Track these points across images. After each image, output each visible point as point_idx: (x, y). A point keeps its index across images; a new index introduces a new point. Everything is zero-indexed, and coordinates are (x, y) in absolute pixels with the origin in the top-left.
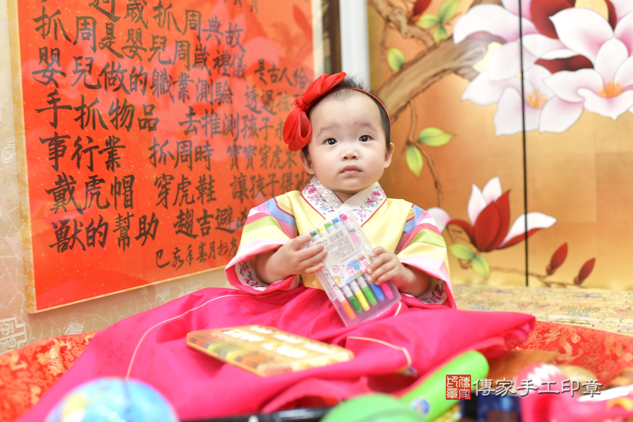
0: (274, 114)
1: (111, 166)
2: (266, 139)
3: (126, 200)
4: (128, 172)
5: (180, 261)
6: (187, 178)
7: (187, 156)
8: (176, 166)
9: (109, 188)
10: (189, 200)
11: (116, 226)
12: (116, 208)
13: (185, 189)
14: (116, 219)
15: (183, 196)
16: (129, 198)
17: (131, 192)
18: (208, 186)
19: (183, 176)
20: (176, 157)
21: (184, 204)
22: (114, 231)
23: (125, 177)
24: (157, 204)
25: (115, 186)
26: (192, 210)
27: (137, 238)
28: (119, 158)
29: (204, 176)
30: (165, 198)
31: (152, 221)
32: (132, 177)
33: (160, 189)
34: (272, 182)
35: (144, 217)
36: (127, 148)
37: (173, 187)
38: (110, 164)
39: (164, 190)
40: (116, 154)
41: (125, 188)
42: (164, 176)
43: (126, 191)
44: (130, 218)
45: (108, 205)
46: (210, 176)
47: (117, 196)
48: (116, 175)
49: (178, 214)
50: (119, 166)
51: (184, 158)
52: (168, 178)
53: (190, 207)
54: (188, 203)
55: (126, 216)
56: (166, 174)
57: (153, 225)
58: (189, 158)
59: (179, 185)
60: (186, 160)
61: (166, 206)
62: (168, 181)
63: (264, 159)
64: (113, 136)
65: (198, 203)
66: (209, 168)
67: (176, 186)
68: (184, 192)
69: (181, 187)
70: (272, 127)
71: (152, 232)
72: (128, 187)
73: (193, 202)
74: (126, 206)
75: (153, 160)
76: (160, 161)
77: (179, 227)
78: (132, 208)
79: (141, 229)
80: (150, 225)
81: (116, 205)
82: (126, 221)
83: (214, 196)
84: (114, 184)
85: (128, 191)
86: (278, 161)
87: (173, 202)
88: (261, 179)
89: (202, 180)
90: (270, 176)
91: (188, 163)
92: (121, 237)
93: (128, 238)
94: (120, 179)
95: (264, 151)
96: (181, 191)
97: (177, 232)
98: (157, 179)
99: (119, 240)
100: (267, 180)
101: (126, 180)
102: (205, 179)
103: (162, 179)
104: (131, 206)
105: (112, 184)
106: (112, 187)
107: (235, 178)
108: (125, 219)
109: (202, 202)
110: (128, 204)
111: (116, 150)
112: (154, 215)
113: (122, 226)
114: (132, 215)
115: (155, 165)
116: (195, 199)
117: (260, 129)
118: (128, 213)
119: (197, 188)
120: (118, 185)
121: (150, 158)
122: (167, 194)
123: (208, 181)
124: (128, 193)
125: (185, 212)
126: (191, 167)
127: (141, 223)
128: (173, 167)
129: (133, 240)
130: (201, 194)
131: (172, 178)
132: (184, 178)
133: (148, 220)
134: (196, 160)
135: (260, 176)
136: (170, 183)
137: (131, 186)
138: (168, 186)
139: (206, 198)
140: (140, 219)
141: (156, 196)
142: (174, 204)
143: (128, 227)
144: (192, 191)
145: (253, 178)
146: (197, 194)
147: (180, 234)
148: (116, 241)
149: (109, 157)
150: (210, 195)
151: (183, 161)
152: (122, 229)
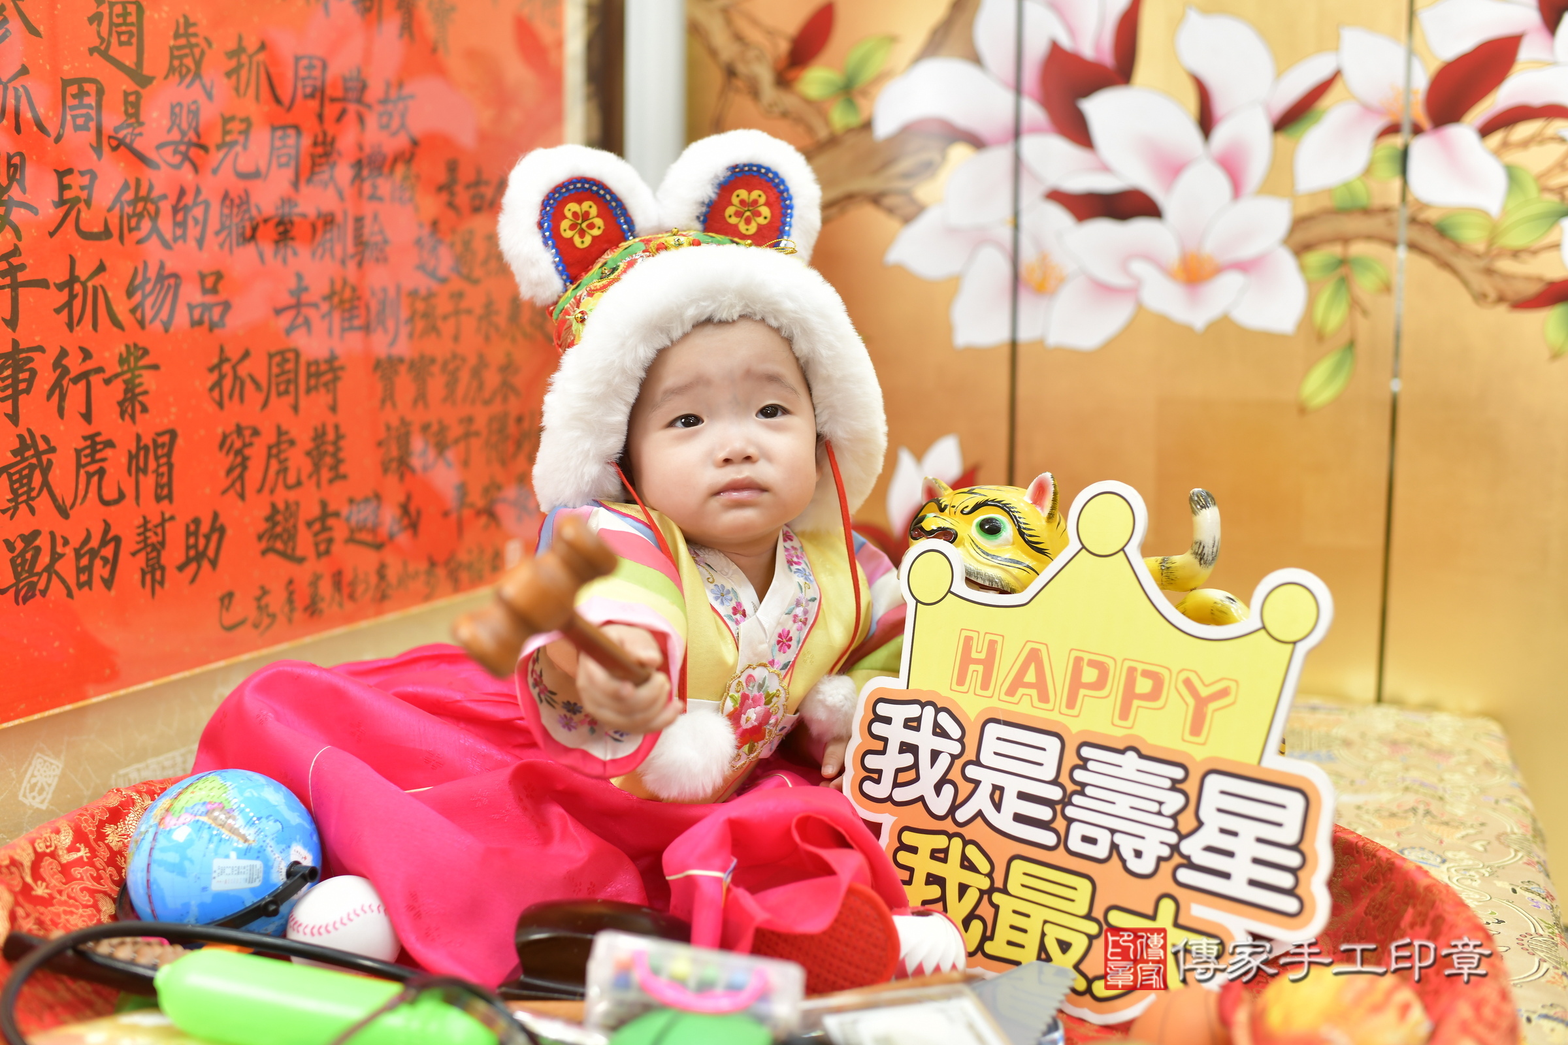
0: (475, 282)
1: (129, 410)
2: (456, 338)
3: (159, 486)
4: (165, 423)
5: (269, 615)
6: (286, 433)
7: (288, 382)
8: (265, 404)
9: (124, 460)
10: (292, 479)
11: (138, 543)
12: (138, 504)
13: (282, 456)
14: (139, 527)
15: (278, 473)
16: (165, 480)
17: (170, 466)
18: (331, 449)
19: (279, 428)
20: (264, 384)
21: (280, 489)
22: (134, 554)
23: (159, 434)
24: (224, 492)
25: (137, 456)
26: (297, 504)
27: (181, 568)
28: (145, 393)
29: (324, 426)
30: (241, 477)
31: (213, 529)
32: (173, 434)
33: (231, 457)
34: (467, 435)
35: (197, 522)
36: (163, 369)
37: (257, 453)
38: (127, 408)
39: (239, 459)
40: (140, 384)
41: (157, 458)
42: (239, 430)
43: (159, 466)
44: (167, 525)
45: (122, 496)
46: (337, 427)
47: (141, 476)
48: (140, 431)
49: (266, 511)
50: (145, 409)
51: (282, 388)
52: (247, 433)
53: (292, 496)
54: (289, 487)
55: (155, 520)
56: (244, 424)
57: (215, 537)
58: (292, 388)
59: (270, 448)
60: (287, 392)
61: (242, 496)
62: (247, 440)
63: (452, 384)
64: (135, 345)
65: (310, 486)
66: (333, 408)
67: (264, 452)
68: (280, 462)
69: (274, 451)
70: (469, 312)
71: (211, 553)
72: (163, 456)
73: (299, 483)
74: (159, 499)
75: (216, 393)
76: (231, 396)
77: (269, 540)
78: (171, 501)
79: (188, 548)
80: (208, 538)
81: (137, 497)
82: (159, 530)
83: (343, 469)
84: (134, 451)
85: (164, 464)
86: (481, 387)
87: (257, 485)
88: (443, 429)
89: (319, 436)
90: (461, 421)
91: (290, 399)
92: (147, 566)
93: (163, 569)
94: (147, 440)
95: (451, 367)
96: (274, 462)
97: (264, 553)
98: (225, 437)
99: (144, 573)
100: (456, 431)
101: (160, 440)
102: (324, 433)
103: (234, 436)
104: (170, 497)
105: (130, 452)
106: (131, 457)
107: (388, 428)
108: (156, 526)
109: (318, 485)
110: (164, 493)
111: (140, 376)
112: (216, 516)
113: (149, 541)
114: (172, 518)
115: (221, 405)
116: (304, 477)
117: (445, 318)
118: (163, 514)
119: (308, 454)
120: (142, 454)
121: (211, 389)
122: (244, 467)
123: (331, 436)
124: (164, 469)
125: (281, 506)
126: (295, 408)
127: (188, 534)
128: (258, 408)
129: (171, 571)
130: (317, 467)
131: (256, 432)
132: (280, 432)
133: (205, 528)
134: (309, 391)
135: (440, 422)
136: (251, 444)
137: (169, 455)
138: (247, 452)
139: (326, 475)
140: (188, 526)
141: (222, 473)
142: (260, 490)
143: (163, 544)
144: (297, 460)
145: (425, 428)
146: (307, 466)
147: (272, 558)
148: (137, 576)
149: (126, 391)
150: (334, 467)
151: (279, 394)
152: (149, 549)
